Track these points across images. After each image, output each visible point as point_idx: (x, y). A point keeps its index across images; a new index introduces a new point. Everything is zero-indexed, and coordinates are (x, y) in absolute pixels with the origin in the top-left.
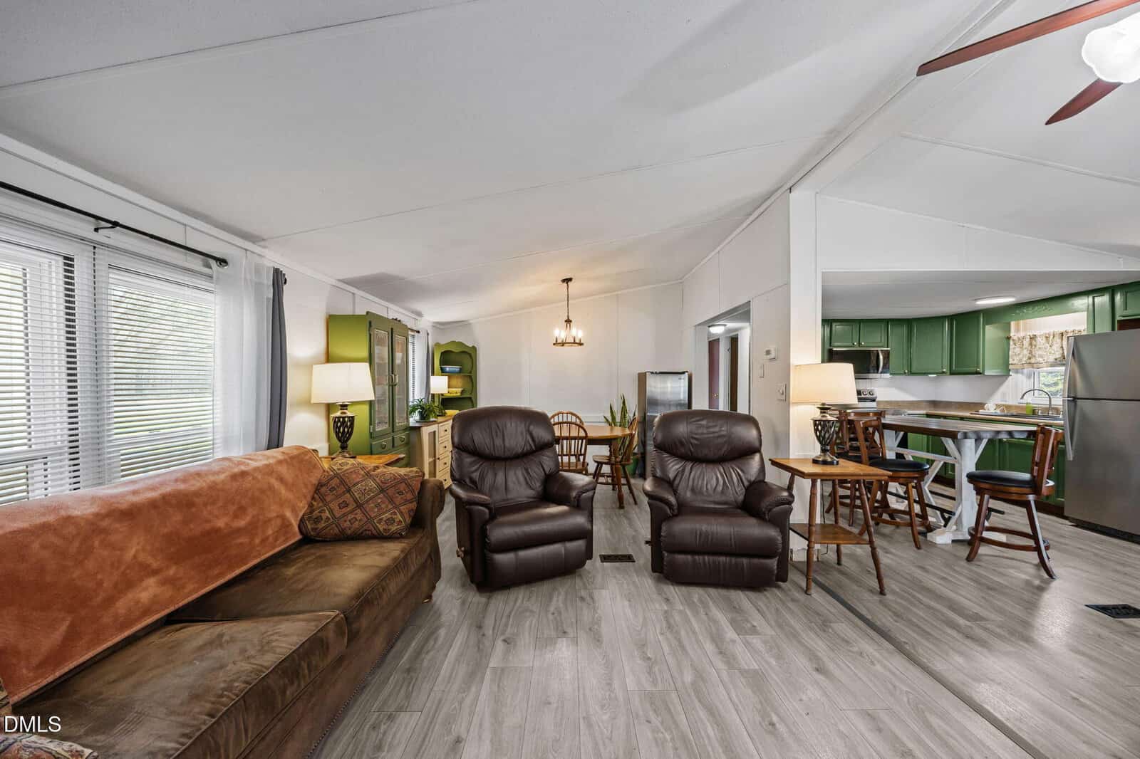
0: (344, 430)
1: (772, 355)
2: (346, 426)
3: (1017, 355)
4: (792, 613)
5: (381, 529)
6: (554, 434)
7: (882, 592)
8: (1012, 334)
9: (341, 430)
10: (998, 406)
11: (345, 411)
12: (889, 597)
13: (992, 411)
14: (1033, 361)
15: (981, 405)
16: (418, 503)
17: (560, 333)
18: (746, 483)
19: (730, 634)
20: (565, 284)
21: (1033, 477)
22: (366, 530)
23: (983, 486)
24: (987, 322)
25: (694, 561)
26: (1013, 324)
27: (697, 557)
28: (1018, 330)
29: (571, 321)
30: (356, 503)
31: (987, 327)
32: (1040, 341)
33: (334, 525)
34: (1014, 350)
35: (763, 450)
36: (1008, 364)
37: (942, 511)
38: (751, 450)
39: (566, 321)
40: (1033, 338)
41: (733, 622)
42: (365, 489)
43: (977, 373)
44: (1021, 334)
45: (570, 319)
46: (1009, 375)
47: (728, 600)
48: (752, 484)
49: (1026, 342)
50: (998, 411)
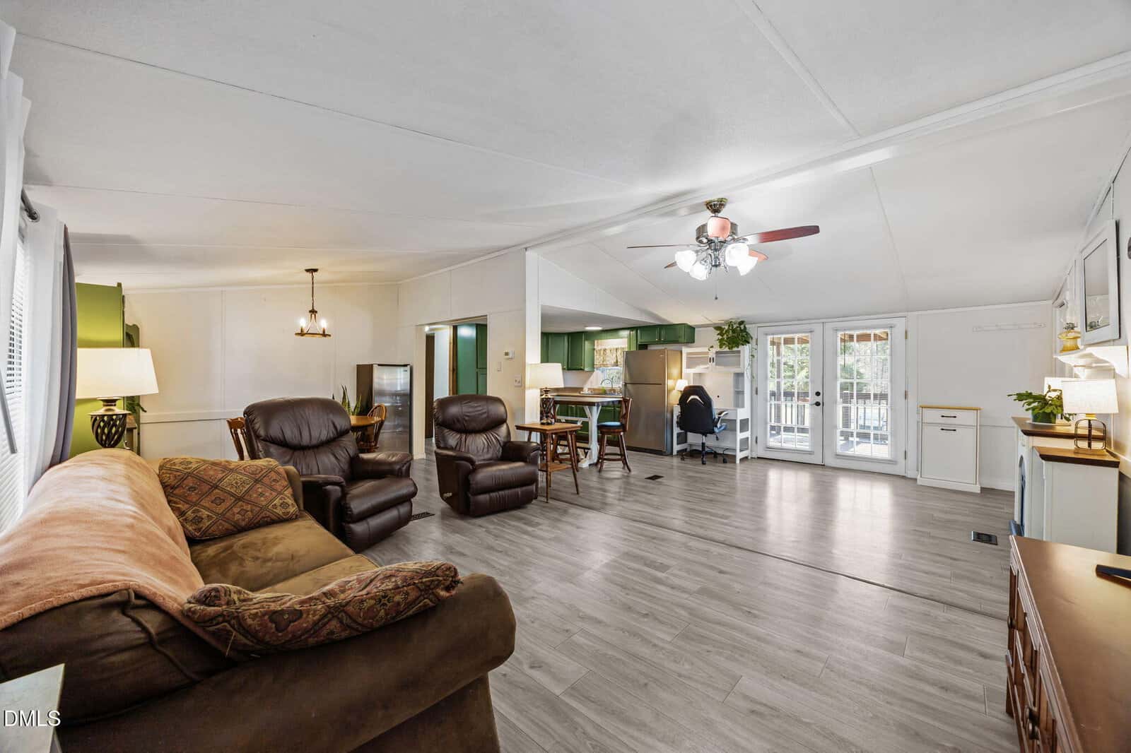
0: (110, 431)
1: (510, 356)
2: (115, 425)
3: (598, 360)
4: (548, 512)
5: (281, 513)
6: (350, 421)
7: (578, 493)
8: (595, 347)
9: (106, 431)
10: (589, 389)
11: (112, 407)
12: (581, 494)
13: (587, 392)
14: (605, 363)
15: (581, 389)
16: (292, 488)
17: (303, 323)
18: (502, 444)
19: (530, 529)
20: (309, 275)
21: (621, 423)
22: (263, 517)
23: (604, 430)
24: (586, 339)
25: (491, 497)
26: (596, 342)
27: (491, 494)
28: (598, 345)
29: (316, 312)
30: (234, 497)
31: (586, 343)
32: (608, 351)
33: (220, 521)
34: (597, 356)
35: (508, 422)
36: (594, 364)
37: (584, 448)
38: (502, 421)
39: (310, 311)
40: (605, 350)
41: (525, 524)
42: (236, 483)
43: (581, 369)
44: (599, 348)
45: (315, 309)
46: (594, 371)
47: (513, 516)
48: (505, 443)
49: (602, 352)
50: (590, 392)
